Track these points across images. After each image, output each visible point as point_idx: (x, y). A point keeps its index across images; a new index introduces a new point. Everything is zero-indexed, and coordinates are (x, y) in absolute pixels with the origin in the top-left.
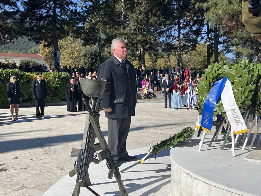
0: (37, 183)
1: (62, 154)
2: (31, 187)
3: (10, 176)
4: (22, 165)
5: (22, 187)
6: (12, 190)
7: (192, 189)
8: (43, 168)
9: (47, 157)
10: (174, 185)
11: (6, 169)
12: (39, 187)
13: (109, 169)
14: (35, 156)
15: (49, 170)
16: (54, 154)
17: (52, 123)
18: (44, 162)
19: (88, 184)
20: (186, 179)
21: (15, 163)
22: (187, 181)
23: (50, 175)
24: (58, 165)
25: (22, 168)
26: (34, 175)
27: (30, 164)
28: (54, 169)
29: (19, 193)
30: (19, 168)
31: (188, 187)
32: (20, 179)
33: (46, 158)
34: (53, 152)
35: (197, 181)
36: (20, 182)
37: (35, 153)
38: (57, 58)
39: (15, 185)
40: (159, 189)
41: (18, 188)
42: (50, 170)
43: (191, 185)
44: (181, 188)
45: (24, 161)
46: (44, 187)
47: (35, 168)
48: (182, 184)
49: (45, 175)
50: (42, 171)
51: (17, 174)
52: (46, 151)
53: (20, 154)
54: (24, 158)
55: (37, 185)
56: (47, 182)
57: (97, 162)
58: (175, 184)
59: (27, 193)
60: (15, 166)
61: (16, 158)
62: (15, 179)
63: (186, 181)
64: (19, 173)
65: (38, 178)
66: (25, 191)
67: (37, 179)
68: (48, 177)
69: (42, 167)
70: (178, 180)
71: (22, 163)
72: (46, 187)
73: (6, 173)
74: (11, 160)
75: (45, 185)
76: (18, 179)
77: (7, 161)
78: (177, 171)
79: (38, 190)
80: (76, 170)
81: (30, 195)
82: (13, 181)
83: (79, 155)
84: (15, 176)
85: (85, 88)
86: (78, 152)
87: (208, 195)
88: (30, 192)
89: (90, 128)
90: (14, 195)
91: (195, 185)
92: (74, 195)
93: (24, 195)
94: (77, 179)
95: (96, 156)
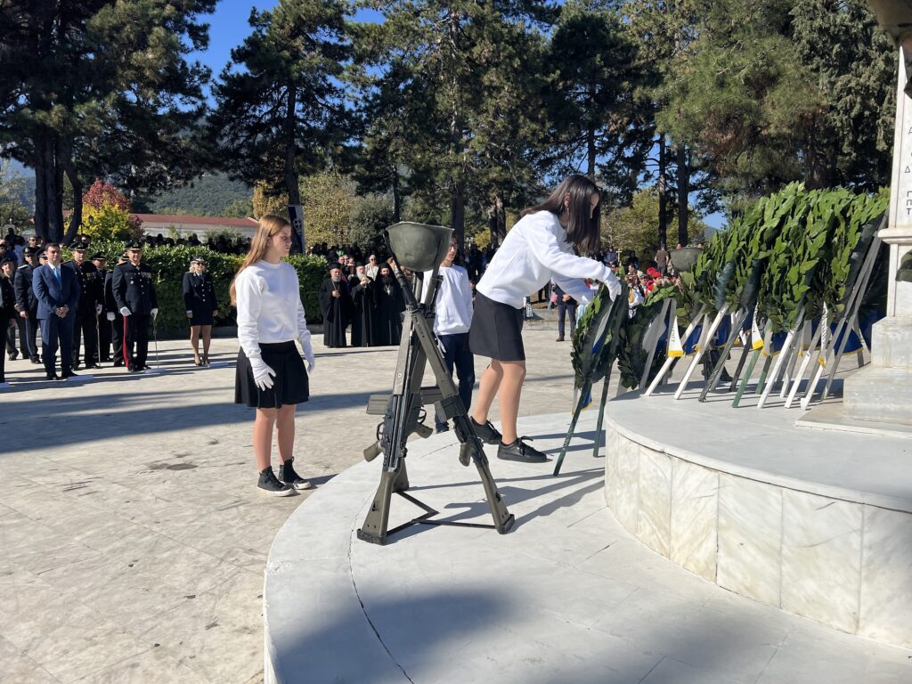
1: (323, 435)
2: (257, 502)
3: (206, 480)
4: (231, 457)
5: (236, 502)
6: (213, 509)
7: (671, 488)
10: (618, 485)
11: (194, 464)
13: (462, 442)
19: (404, 487)
20: (655, 465)
21: (214, 452)
22: (659, 471)
24: (316, 458)
25: (231, 463)
29: (230, 514)
30: (224, 463)
31: (659, 486)
32: (230, 486)
35: (684, 464)
36: (229, 493)
38: (296, 222)
39: (222, 496)
40: (578, 501)
41: (228, 505)
43: (669, 478)
44: (639, 490)
45: (234, 448)
48: (645, 479)
51: (221, 476)
53: (221, 434)
54: (233, 442)
57: (426, 432)
58: (623, 482)
59: (249, 516)
60: (214, 459)
61: (214, 443)
62: (218, 487)
63: (655, 470)
64: (225, 473)
66: (244, 510)
70: (632, 470)
71: (229, 451)
73: (194, 474)
74: (202, 447)
76: (226, 487)
77: (192, 448)
78: (627, 452)
79: (275, 510)
80: (382, 446)
81: (258, 520)
82: (214, 489)
83: (389, 411)
84: (217, 480)
85: (402, 248)
86: (385, 403)
87: (715, 498)
88: (255, 512)
89: (412, 344)
90: (220, 518)
91: (679, 477)
92: (378, 502)
93: (243, 519)
94: (384, 465)
95: (424, 417)
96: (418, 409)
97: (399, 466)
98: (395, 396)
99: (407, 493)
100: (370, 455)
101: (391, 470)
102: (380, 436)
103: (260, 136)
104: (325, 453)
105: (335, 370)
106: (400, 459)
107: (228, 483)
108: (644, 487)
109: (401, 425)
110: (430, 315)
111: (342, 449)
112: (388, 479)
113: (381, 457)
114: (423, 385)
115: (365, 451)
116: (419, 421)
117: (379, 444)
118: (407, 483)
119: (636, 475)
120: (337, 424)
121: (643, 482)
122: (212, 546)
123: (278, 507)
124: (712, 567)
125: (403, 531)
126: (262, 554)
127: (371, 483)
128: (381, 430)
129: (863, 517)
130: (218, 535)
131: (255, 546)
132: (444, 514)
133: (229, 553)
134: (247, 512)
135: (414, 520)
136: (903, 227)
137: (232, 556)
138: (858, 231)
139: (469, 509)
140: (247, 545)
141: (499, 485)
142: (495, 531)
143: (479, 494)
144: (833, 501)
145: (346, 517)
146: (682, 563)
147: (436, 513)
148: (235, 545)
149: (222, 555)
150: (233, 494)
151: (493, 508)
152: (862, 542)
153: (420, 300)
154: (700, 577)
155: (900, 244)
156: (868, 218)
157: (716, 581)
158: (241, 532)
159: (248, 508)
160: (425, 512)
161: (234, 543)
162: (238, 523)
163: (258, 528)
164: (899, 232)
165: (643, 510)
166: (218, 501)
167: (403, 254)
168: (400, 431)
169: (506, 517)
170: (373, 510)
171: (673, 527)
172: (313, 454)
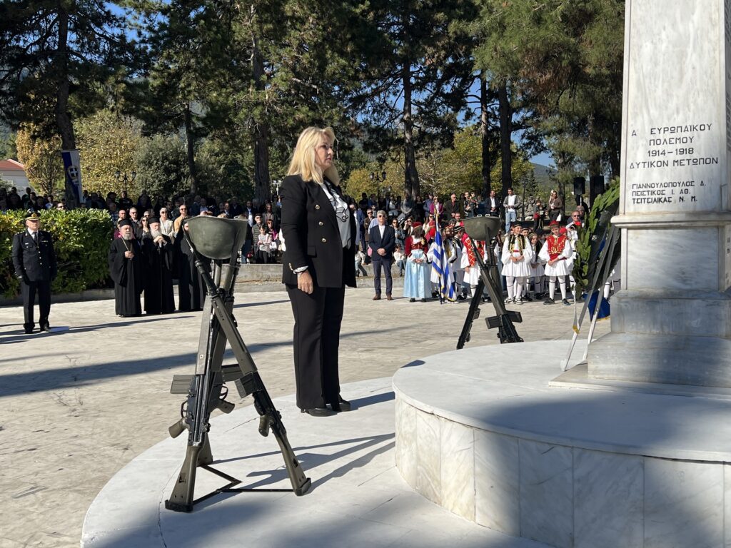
0: (69, 480)
1: (118, 416)
2: (55, 488)
4: (19, 444)
5: (33, 488)
6: (9, 497)
7: (440, 445)
8: (76, 448)
9: (82, 424)
10: (402, 445)
12: (76, 486)
13: (261, 415)
14: (47, 422)
15: (91, 452)
16: (98, 416)
17: (74, 345)
18: (75, 433)
19: (207, 461)
20: (428, 425)
22: (431, 430)
23: (96, 460)
24: (114, 440)
25: (21, 449)
26: (56, 464)
27: (38, 440)
28: (106, 448)
29: (28, 501)
30: (14, 450)
31: (431, 443)
32: (23, 473)
33: (77, 427)
34: (93, 412)
35: (450, 424)
36: (22, 480)
37: (45, 416)
38: (72, 170)
39: (16, 484)
41: (24, 492)
42: (96, 452)
43: (438, 436)
44: (417, 448)
45: (22, 434)
46: (86, 486)
47: (56, 449)
48: (420, 437)
49: (86, 462)
50: (75, 453)
51: (12, 463)
52: (74, 410)
53: (5, 419)
54: (18, 428)
55: (71, 484)
56: (94, 476)
57: (228, 407)
58: (406, 442)
59: (48, 501)
62: (10, 475)
63: (428, 430)
64: (15, 461)
65: (68, 470)
66: (42, 496)
67: (66, 470)
68: (95, 466)
69: (73, 444)
70: (411, 431)
71: (17, 438)
72: (93, 485)
75: (90, 482)
76: (19, 474)
78: (407, 415)
79: (75, 494)
80: (186, 422)
81: (58, 505)
82: (6, 477)
83: (192, 390)
84: (8, 468)
85: (200, 239)
86: (188, 382)
87: (472, 449)
88: (56, 497)
89: (212, 327)
90: (17, 506)
91: (445, 434)
92: (185, 474)
93: (42, 504)
94: (189, 440)
95: (226, 394)
96: (220, 387)
97: (203, 440)
98: (198, 375)
99: (210, 466)
100: (175, 432)
101: (196, 444)
102: (185, 414)
103: (25, 70)
104: (123, 435)
105: (125, 343)
106: (203, 433)
107: (21, 470)
108: (420, 445)
109: (204, 403)
110: (229, 299)
111: (140, 429)
112: (193, 453)
113: (186, 433)
114: (223, 365)
115: (170, 428)
116: (221, 397)
117: (184, 421)
118: (212, 457)
119: (414, 434)
120: (133, 403)
121: (420, 441)
122: (14, 532)
123: (78, 491)
124: (472, 509)
125: (209, 499)
126: (65, 536)
127: (175, 459)
128: (185, 408)
129: (573, 456)
130: (18, 522)
131: (57, 529)
132: (247, 482)
133: (32, 537)
134: (46, 498)
135: (218, 490)
136: (630, 214)
137: (36, 540)
138: (596, 217)
139: (269, 476)
140: (50, 529)
141: (297, 453)
142: (293, 493)
143: (279, 462)
144: (552, 446)
145: (153, 491)
146: (450, 509)
147: (240, 482)
148: (37, 530)
149: (25, 540)
150: (27, 480)
151: (291, 473)
152: (573, 477)
153: (219, 285)
154: (464, 518)
155: (628, 229)
156: (605, 205)
157: (475, 520)
158: (41, 517)
159: (46, 494)
160: (230, 482)
161: (37, 528)
162: (37, 509)
163: (59, 513)
164: (626, 219)
165: (420, 465)
166: (12, 489)
167: (202, 244)
168: (203, 408)
169: (303, 481)
170: (180, 482)
171: (443, 478)
172: (109, 436)
